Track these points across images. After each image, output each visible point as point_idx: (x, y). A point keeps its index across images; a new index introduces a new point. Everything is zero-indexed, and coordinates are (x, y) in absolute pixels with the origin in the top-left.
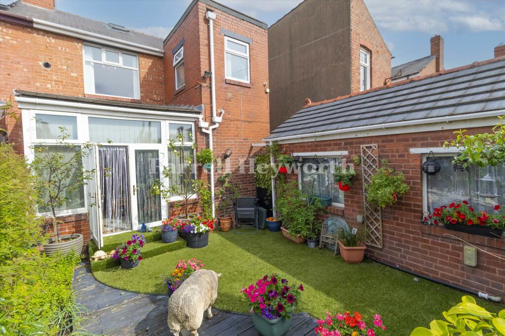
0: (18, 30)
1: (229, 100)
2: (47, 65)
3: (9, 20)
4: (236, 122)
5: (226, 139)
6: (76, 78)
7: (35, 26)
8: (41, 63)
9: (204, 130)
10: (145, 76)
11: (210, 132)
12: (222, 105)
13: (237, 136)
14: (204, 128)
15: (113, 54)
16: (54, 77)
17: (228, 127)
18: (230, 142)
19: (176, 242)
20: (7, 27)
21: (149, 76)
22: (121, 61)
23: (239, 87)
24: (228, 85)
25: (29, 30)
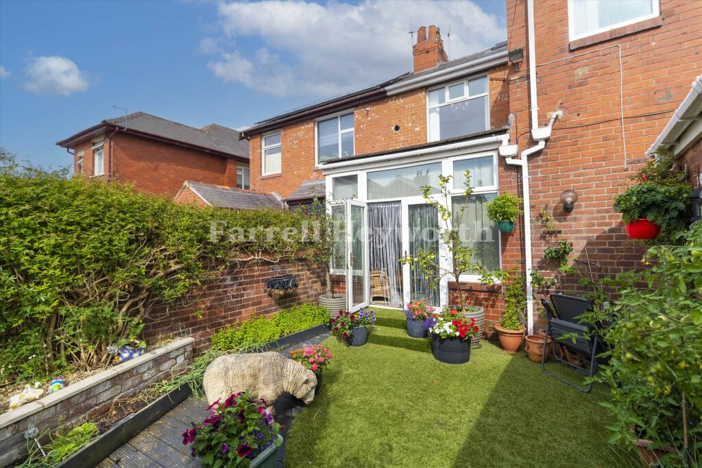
0: (379, 104)
1: (580, 85)
2: (397, 128)
3: (372, 99)
4: (602, 127)
5: (571, 170)
6: (420, 132)
7: (388, 94)
8: (393, 128)
9: (509, 161)
10: (497, 98)
11: (523, 162)
12: (560, 102)
13: (604, 159)
14: (509, 156)
15: (456, 87)
16: (402, 139)
17: (575, 143)
18: (581, 175)
19: (421, 339)
20: (373, 106)
21: (503, 96)
22: (466, 91)
23: (615, 42)
24: (577, 53)
25: (386, 100)
